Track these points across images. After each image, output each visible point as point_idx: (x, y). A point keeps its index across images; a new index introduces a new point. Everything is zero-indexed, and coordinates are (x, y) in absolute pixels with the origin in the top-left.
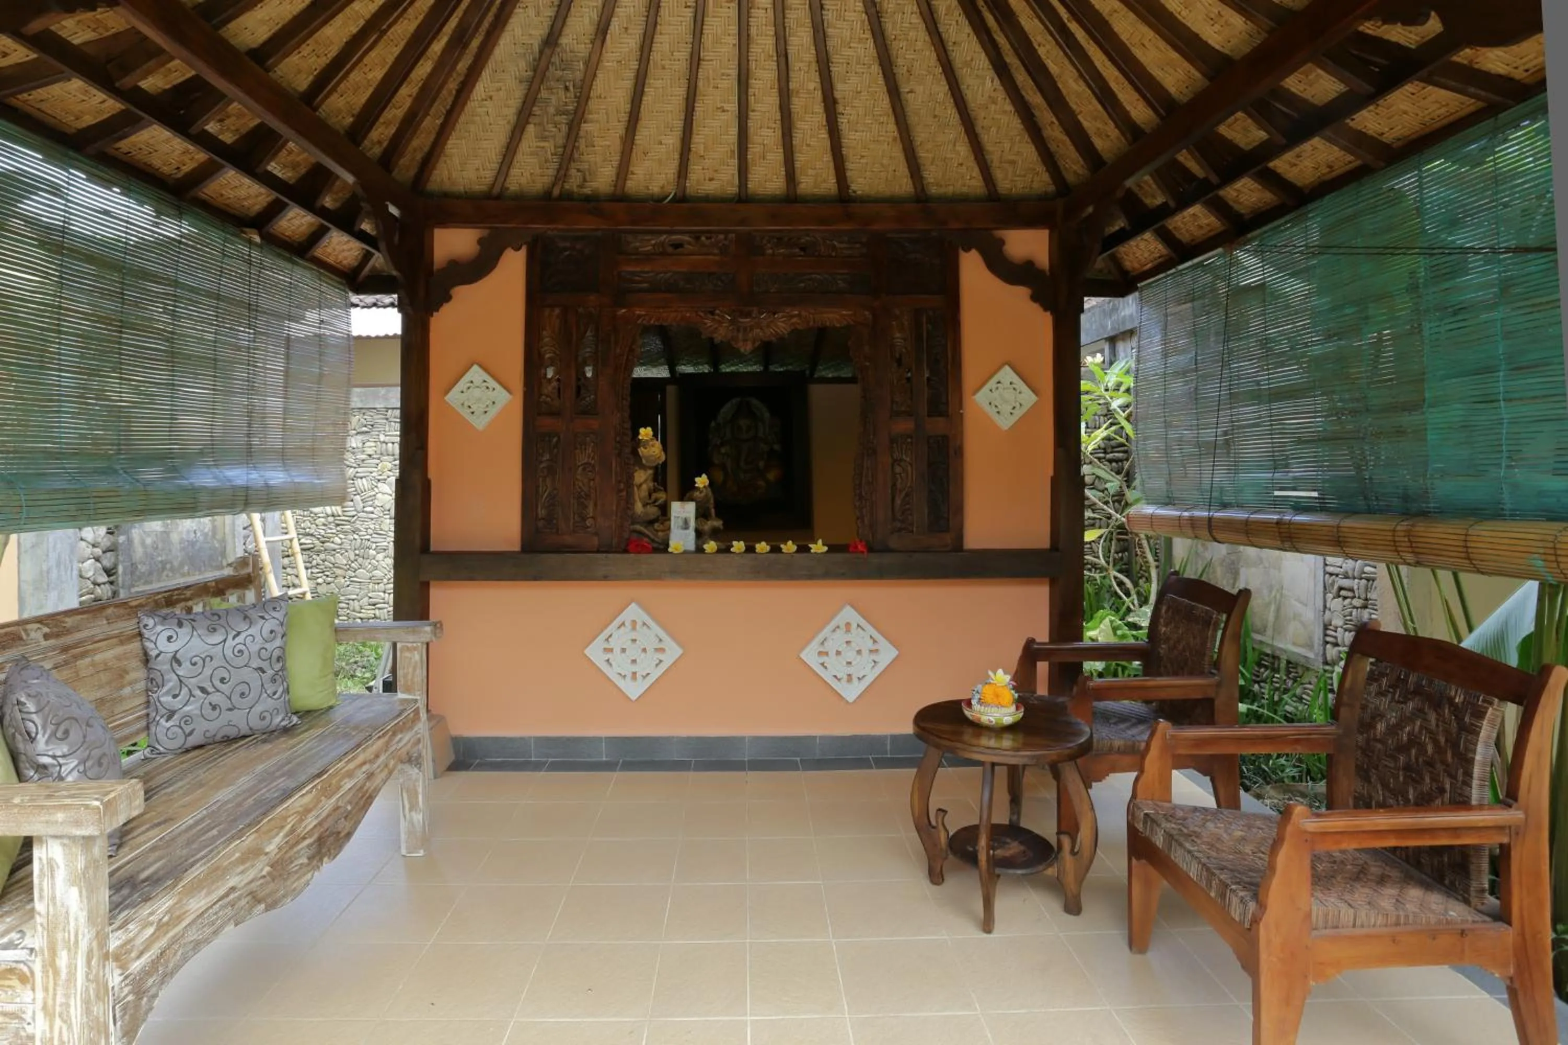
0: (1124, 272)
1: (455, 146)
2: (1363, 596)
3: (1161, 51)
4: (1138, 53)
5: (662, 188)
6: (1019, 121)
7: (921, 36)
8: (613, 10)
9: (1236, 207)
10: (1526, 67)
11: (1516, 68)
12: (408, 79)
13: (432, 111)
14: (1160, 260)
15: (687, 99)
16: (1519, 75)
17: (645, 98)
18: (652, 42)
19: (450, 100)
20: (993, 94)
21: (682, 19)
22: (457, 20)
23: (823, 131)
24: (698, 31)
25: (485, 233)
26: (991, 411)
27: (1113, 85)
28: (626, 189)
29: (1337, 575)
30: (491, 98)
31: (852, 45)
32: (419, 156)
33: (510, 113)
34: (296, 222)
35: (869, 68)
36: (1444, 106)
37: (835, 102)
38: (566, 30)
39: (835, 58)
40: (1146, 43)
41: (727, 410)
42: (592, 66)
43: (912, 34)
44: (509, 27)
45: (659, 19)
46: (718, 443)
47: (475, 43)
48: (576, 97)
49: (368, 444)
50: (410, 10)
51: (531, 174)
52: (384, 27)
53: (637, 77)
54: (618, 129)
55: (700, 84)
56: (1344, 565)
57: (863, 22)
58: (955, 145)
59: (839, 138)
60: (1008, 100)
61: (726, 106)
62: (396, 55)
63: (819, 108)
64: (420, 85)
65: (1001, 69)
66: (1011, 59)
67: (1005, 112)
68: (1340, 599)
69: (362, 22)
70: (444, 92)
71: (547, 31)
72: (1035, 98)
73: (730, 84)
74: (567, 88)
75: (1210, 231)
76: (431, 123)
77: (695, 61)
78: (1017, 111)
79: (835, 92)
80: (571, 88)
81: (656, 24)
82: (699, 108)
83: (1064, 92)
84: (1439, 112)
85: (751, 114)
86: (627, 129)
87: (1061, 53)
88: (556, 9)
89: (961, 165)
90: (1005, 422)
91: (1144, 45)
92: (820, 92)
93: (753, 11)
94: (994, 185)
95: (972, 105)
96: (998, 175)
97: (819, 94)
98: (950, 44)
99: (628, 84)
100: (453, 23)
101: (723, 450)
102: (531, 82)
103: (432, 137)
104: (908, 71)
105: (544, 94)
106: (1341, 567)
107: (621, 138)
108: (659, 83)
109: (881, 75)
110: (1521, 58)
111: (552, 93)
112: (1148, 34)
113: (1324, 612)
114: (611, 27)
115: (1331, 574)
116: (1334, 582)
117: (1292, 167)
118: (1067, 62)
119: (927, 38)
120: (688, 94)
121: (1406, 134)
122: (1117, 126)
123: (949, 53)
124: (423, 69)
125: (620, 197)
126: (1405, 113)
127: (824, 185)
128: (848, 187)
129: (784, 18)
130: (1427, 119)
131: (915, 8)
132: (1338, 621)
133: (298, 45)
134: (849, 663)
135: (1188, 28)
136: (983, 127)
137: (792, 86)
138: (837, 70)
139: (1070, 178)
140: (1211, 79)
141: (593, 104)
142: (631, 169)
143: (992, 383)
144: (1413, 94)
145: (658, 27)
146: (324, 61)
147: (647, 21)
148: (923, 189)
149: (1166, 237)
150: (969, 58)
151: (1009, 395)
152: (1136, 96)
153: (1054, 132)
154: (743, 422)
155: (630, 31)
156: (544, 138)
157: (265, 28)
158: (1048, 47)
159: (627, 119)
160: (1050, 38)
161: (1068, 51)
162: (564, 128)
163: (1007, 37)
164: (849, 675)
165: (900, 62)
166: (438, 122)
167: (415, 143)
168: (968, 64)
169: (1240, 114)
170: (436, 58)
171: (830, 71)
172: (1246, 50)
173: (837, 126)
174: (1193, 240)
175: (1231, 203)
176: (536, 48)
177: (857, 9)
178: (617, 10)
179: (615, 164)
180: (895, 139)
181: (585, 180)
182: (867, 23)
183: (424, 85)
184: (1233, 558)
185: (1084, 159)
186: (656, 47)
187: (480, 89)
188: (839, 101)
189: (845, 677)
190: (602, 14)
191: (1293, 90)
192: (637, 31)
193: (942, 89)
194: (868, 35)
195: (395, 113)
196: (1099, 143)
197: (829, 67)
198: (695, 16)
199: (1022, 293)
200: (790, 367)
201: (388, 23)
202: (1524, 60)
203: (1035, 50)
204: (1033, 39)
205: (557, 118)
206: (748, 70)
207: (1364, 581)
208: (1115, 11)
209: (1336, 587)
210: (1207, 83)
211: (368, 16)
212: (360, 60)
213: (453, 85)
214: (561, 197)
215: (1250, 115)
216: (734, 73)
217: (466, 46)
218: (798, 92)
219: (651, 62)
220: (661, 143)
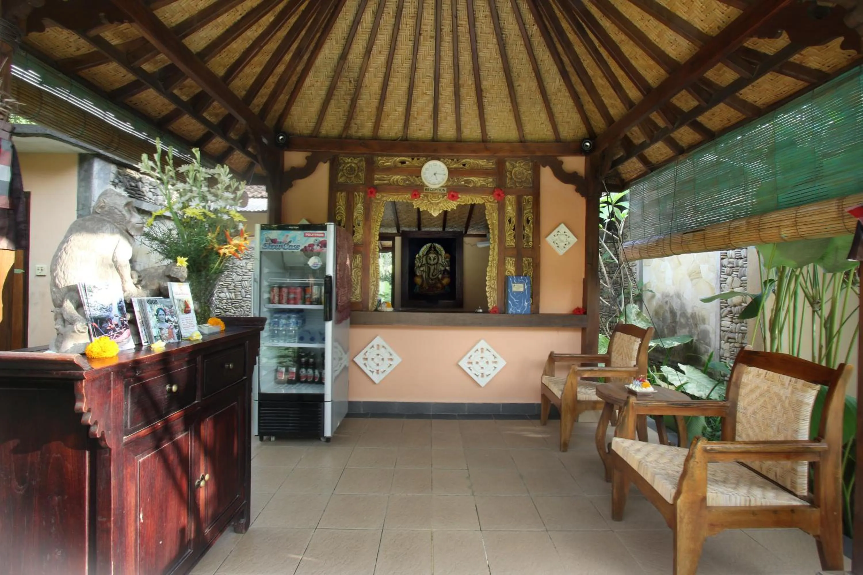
0: (622, 180)
1: (296, 110)
2: (740, 342)
3: (645, 60)
4: (633, 62)
5: (396, 133)
6: (572, 101)
7: (524, 56)
8: (374, 42)
9: (681, 143)
10: (828, 64)
11: (823, 65)
12: (273, 74)
13: (284, 91)
14: (641, 173)
15: (409, 88)
16: (825, 69)
17: (388, 87)
18: (392, 59)
19: (293, 87)
20: (560, 87)
21: (408, 47)
22: (297, 44)
23: (475, 106)
24: (415, 53)
25: (309, 154)
26: (554, 246)
27: (620, 80)
28: (378, 134)
29: (727, 331)
30: (313, 86)
31: (491, 61)
32: (277, 114)
33: (323, 93)
34: (217, 146)
35: (499, 73)
36: (787, 86)
37: (481, 90)
38: (351, 51)
39: (482, 68)
40: (637, 57)
41: (424, 249)
42: (363, 70)
43: (521, 56)
44: (323, 50)
45: (396, 47)
46: (420, 265)
47: (306, 57)
48: (355, 86)
49: (249, 264)
50: (274, 37)
51: (333, 125)
52: (262, 44)
53: (385, 77)
54: (375, 103)
55: (416, 80)
56: (731, 327)
57: (496, 50)
58: (540, 114)
59: (483, 110)
60: (567, 90)
61: (428, 92)
62: (267, 60)
63: (473, 93)
64: (279, 77)
65: (564, 74)
66: (570, 69)
67: (565, 96)
68: (728, 344)
69: (251, 42)
70: (290, 82)
71: (341, 52)
72: (580, 89)
73: (429, 80)
74: (350, 81)
75: (667, 156)
76: (283, 97)
77: (414, 69)
78: (571, 95)
79: (482, 86)
80: (353, 82)
81: (395, 49)
82: (415, 93)
83: (595, 85)
84: (784, 89)
85: (440, 96)
86: (380, 103)
87: (595, 64)
88: (346, 40)
89: (543, 123)
90: (561, 252)
91: (637, 58)
92: (474, 85)
93: (442, 43)
94: (559, 135)
95: (549, 92)
96: (561, 129)
97: (473, 87)
98: (539, 61)
99: (380, 80)
100: (295, 46)
101: (422, 269)
102: (333, 77)
103: (284, 105)
104: (518, 75)
105: (339, 84)
106: (729, 327)
107: (376, 107)
108: (395, 80)
109: (504, 77)
110: (826, 60)
111: (343, 84)
112: (639, 52)
113: (720, 350)
114: (373, 51)
115: (724, 331)
116: (725, 335)
117: (709, 120)
118: (597, 68)
119: (528, 58)
120: (410, 86)
121: (768, 101)
122: (622, 102)
123: (539, 66)
124: (280, 69)
125: (375, 138)
126: (767, 90)
127: (475, 134)
128: (487, 135)
129: (458, 47)
130: (778, 93)
131: (523, 43)
132: (727, 354)
133: (220, 52)
134: (482, 368)
135: (659, 48)
136: (554, 104)
137: (460, 82)
138: (483, 74)
139: (597, 130)
140: (670, 74)
141: (363, 91)
142: (381, 124)
143: (555, 232)
144: (772, 80)
145: (396, 51)
146: (233, 61)
147: (390, 48)
148: (523, 136)
149: (644, 160)
150: (548, 69)
151: (563, 238)
152: (632, 84)
153: (590, 107)
154: (432, 256)
155: (382, 53)
156: (339, 108)
157: (204, 42)
158: (588, 61)
159: (379, 98)
160: (589, 56)
161: (599, 63)
162: (349, 102)
163: (568, 57)
164: (482, 374)
165: (514, 70)
166: (287, 97)
167: (275, 107)
168: (548, 71)
169: (684, 92)
170: (287, 63)
171: (479, 75)
172: (688, 58)
173: (482, 103)
174: (657, 162)
175: (678, 141)
176: (336, 61)
177: (494, 42)
178: (376, 41)
179: (374, 121)
180: (510, 111)
181: (358, 129)
182: (498, 50)
183: (281, 76)
184: (673, 324)
185: (604, 120)
186: (395, 61)
187: (308, 81)
188: (484, 90)
189: (480, 375)
190: (368, 43)
191: (711, 79)
192: (386, 53)
193: (534, 84)
194: (499, 56)
195: (266, 91)
196: (612, 112)
197: (479, 72)
198: (414, 46)
199: (570, 188)
200: (455, 229)
201: (264, 43)
202: (827, 61)
203: (582, 63)
204: (581, 58)
205: (345, 97)
206: (439, 74)
207: (740, 334)
208: (623, 41)
209: (726, 337)
210: (668, 76)
211: (254, 39)
212: (250, 61)
213: (294, 79)
214: (346, 138)
215: (689, 92)
216: (432, 75)
217: (301, 57)
218: (463, 86)
219: (392, 69)
220: (396, 111)
